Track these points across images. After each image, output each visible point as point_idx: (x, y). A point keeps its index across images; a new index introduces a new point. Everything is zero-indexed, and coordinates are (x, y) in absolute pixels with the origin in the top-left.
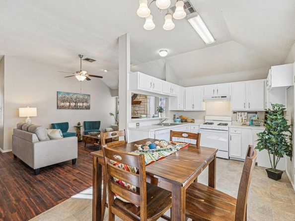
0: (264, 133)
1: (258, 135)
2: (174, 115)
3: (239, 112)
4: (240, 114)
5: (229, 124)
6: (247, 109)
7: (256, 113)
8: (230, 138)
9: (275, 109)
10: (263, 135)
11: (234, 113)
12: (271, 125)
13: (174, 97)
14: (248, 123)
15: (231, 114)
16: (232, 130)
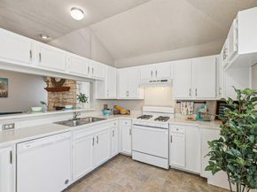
0: (221, 140)
1: (211, 144)
2: (106, 105)
3: (184, 101)
4: (184, 104)
5: (172, 116)
6: (194, 98)
7: (205, 102)
8: (170, 140)
9: (242, 99)
10: (219, 145)
11: (178, 102)
12: (235, 130)
13: (101, 81)
14: (195, 116)
15: (174, 104)
16: (173, 129)
